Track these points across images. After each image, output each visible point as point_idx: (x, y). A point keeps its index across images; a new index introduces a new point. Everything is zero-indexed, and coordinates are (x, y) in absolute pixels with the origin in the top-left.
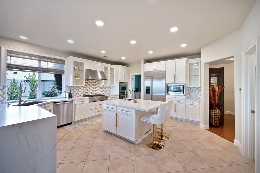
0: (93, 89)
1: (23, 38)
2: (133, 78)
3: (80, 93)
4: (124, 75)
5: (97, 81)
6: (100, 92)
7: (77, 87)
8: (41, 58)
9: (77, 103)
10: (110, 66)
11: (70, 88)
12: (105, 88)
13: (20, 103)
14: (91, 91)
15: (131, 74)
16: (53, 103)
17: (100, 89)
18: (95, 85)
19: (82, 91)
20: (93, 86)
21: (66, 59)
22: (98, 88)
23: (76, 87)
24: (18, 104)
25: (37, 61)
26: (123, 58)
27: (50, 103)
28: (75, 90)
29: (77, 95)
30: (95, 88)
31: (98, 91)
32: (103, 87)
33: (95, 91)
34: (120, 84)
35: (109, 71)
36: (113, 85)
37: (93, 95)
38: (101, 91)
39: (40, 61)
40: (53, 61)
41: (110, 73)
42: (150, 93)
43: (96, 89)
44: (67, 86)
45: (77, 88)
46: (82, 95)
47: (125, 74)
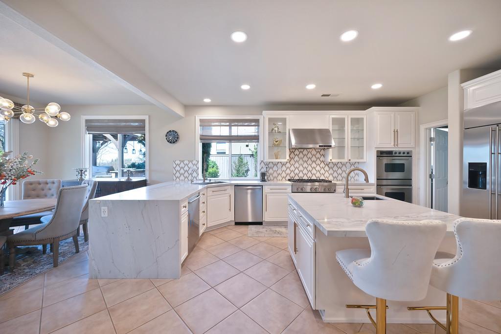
0: (310, 168)
1: (207, 101)
2: (431, 139)
3: (284, 175)
4: (396, 132)
5: (319, 150)
6: (327, 174)
7: (270, 162)
8: (232, 123)
9: (269, 191)
10: (348, 115)
11: (267, 164)
12: (340, 165)
13: (204, 181)
14: (305, 171)
15: (422, 128)
16: (235, 186)
17: (327, 168)
18: (314, 159)
19: (288, 171)
20: (310, 162)
21: (261, 118)
22: (322, 165)
23: (268, 163)
24: (202, 182)
25: (228, 127)
26: (377, 86)
27: (231, 185)
28: (275, 168)
29: (280, 178)
30: (314, 165)
31: (322, 171)
32: (335, 164)
33: (314, 171)
34: (377, 156)
35: (348, 127)
36: (361, 159)
37: (318, 179)
38: (331, 171)
39: (230, 126)
40: (253, 124)
41: (350, 131)
42: (488, 186)
43: (318, 168)
44: (262, 161)
45: (279, 165)
46: (288, 178)
47: (398, 128)
